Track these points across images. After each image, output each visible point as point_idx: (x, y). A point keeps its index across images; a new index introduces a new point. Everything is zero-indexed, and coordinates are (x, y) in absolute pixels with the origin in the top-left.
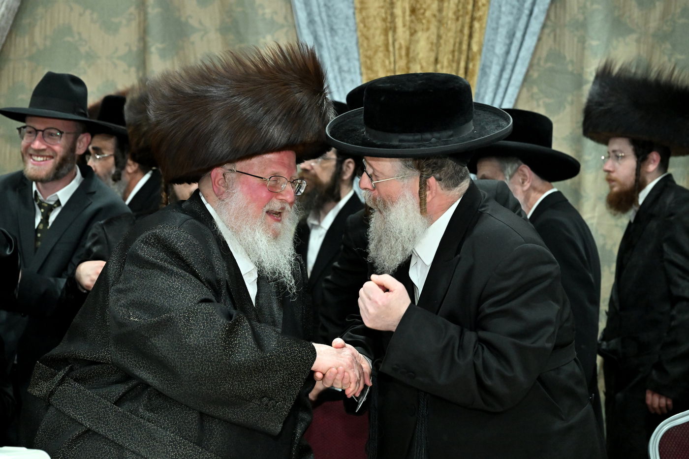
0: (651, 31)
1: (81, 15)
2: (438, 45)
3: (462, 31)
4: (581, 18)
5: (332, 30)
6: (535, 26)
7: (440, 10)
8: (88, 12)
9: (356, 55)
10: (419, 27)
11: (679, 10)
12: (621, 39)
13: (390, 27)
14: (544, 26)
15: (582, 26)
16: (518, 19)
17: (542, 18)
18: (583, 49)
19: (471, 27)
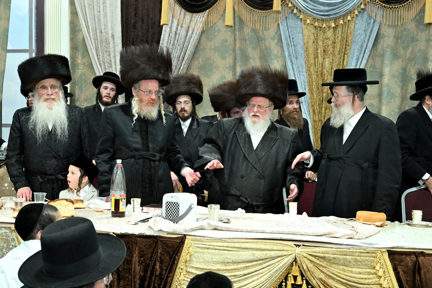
0: (407, 58)
1: (214, 54)
2: (332, 63)
3: (341, 58)
4: (382, 53)
5: (297, 58)
6: (366, 56)
7: (333, 51)
8: (216, 53)
9: (305, 66)
10: (326, 57)
11: (417, 50)
12: (396, 61)
13: (316, 57)
14: (369, 56)
15: (382, 56)
16: (360, 54)
17: (369, 54)
18: (383, 64)
19: (344, 57)
